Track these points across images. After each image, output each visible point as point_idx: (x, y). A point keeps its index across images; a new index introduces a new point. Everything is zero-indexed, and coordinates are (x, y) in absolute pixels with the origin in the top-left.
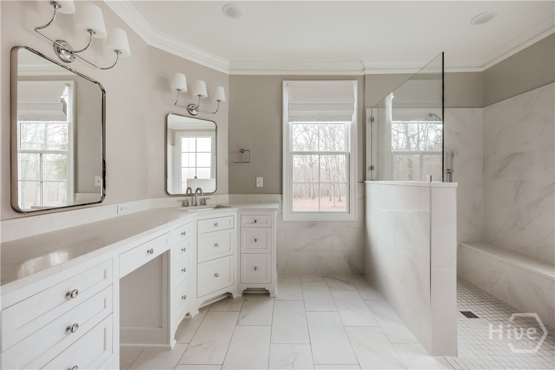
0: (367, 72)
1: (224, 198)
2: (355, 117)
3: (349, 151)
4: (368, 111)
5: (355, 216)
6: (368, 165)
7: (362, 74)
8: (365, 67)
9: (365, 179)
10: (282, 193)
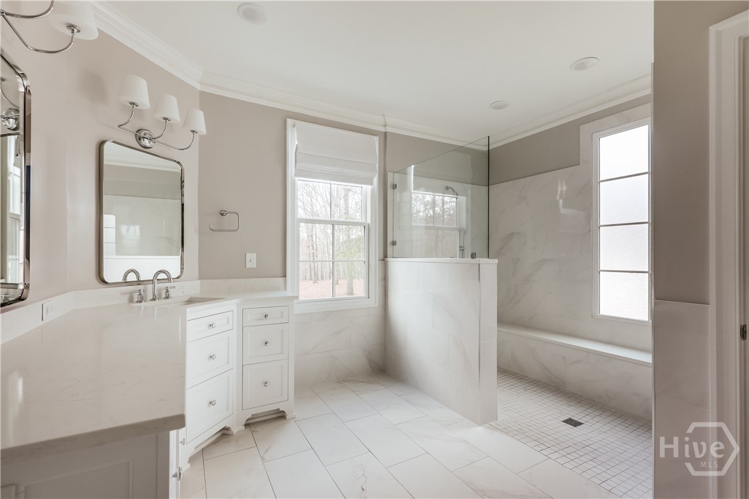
0: (389, 130)
1: (193, 287)
2: (375, 180)
3: (369, 221)
4: (390, 175)
5: (375, 302)
6: (389, 240)
7: (382, 129)
8: (388, 123)
9: (385, 256)
10: (285, 276)
